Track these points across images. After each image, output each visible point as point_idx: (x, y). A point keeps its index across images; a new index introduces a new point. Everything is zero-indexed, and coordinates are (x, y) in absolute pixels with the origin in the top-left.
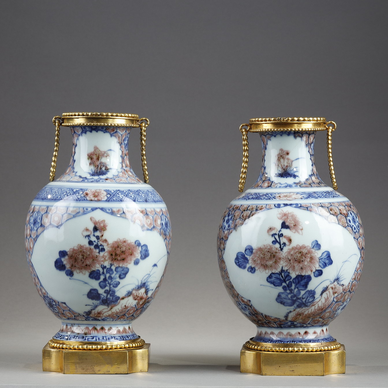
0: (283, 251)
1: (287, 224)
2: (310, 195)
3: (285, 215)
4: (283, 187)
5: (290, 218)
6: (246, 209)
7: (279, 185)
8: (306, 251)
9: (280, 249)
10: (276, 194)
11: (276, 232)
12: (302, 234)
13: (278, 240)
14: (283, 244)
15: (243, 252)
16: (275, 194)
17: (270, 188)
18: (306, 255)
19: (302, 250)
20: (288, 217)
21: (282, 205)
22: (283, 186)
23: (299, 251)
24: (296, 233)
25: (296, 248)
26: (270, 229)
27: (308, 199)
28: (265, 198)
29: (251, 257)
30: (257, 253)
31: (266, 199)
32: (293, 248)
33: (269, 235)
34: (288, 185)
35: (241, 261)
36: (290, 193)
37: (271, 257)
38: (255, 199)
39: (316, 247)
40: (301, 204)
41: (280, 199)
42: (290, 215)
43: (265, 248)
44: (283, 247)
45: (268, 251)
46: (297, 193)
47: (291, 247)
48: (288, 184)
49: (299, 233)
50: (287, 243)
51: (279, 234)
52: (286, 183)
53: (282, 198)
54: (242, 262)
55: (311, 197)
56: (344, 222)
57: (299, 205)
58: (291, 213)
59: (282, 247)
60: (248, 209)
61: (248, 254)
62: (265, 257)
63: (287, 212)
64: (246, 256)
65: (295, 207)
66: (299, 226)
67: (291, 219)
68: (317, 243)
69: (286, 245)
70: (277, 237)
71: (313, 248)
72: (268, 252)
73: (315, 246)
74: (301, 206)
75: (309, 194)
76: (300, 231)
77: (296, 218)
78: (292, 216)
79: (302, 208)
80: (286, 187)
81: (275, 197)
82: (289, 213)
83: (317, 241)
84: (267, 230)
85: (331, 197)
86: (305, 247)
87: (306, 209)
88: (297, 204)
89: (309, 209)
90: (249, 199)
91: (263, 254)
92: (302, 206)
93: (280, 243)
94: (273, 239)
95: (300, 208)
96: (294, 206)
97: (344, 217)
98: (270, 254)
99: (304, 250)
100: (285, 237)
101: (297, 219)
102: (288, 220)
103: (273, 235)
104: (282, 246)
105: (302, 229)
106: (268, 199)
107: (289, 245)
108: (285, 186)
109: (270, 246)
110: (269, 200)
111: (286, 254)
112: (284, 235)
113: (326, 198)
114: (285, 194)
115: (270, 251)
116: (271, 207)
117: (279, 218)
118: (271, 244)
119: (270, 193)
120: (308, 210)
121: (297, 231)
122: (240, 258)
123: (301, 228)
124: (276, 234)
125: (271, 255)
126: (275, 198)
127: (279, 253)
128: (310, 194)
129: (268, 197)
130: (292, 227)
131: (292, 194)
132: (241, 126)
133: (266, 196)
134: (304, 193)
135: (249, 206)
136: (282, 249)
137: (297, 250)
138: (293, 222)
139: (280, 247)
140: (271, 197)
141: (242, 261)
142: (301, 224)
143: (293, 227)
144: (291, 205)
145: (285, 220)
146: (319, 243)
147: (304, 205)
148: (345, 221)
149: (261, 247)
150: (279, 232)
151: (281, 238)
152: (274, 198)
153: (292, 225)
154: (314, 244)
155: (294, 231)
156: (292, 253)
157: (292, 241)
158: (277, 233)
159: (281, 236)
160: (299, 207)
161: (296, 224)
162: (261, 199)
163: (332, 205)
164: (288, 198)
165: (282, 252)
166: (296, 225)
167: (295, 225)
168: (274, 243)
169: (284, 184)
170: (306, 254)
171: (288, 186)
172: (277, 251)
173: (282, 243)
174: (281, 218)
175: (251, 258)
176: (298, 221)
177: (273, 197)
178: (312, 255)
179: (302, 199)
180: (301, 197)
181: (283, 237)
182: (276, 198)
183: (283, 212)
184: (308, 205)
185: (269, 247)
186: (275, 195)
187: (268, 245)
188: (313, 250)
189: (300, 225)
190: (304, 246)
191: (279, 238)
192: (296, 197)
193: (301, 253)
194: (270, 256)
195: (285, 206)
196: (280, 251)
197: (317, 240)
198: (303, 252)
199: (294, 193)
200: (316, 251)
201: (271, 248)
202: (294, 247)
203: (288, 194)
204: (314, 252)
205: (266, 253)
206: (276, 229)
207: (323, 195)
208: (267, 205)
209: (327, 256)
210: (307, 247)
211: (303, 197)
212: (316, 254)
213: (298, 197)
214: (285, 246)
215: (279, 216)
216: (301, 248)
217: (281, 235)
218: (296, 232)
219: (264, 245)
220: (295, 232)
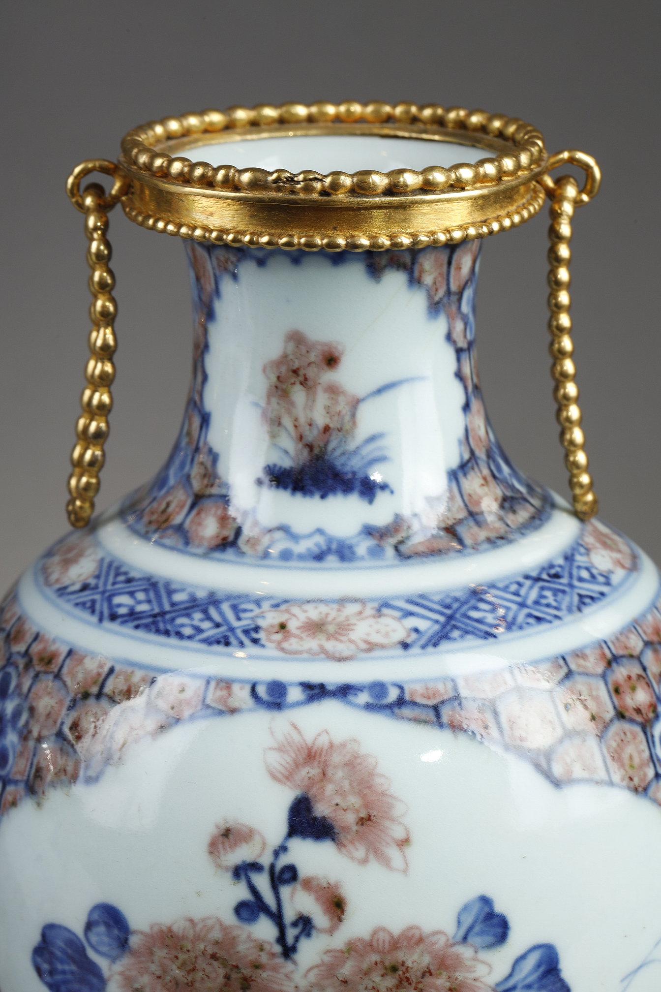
0: (295, 963)
1: (321, 809)
2: (450, 618)
3: (311, 755)
4: (301, 557)
5: (340, 774)
6: (95, 690)
7: (281, 544)
8: (426, 960)
9: (278, 949)
10: (266, 605)
11: (260, 855)
12: (405, 871)
13: (268, 897)
14: (295, 924)
15: (77, 926)
16: (258, 603)
17: (230, 554)
18: (428, 980)
19: (400, 956)
20: (330, 772)
21: (295, 694)
22: (301, 548)
23: (387, 963)
24: (374, 868)
25: (370, 946)
26: (227, 833)
27: (445, 646)
28: (199, 630)
29: (118, 967)
30: (151, 953)
31: (209, 642)
32: (352, 949)
33: (219, 866)
34: (334, 546)
35: (64, 972)
36: (343, 601)
37: (226, 985)
38: (147, 627)
39: (482, 933)
40: (401, 688)
41: (283, 650)
42: (336, 759)
43: (197, 938)
44: (297, 939)
45: (210, 951)
46: (384, 605)
47: (339, 940)
48: (330, 540)
49: (386, 861)
50: (320, 919)
51: (272, 867)
52: (320, 531)
53: (293, 644)
54: (69, 976)
55: (456, 634)
56: (636, 761)
57: (393, 695)
58: (343, 745)
59: (290, 940)
60: (108, 689)
61: (104, 949)
62: (197, 985)
63: (323, 741)
64: (92, 954)
65: (369, 707)
66: (387, 823)
67: (346, 784)
68: (486, 909)
69: (314, 933)
70: (262, 882)
71: (465, 938)
72: (214, 957)
73: (477, 929)
74: (401, 702)
75: (448, 607)
76: (393, 853)
77: (371, 774)
78: (352, 764)
79: (406, 711)
80: (319, 557)
81: (257, 629)
82: (331, 745)
83: (485, 901)
84: (205, 840)
85: (570, 610)
86: (421, 940)
87: (431, 715)
88: (378, 688)
89: (445, 719)
90: (113, 617)
91: (184, 964)
92: (407, 697)
93: (277, 918)
94: (241, 893)
95: (396, 710)
96: (364, 698)
97: (638, 730)
98: (222, 972)
99: (415, 957)
100: (308, 884)
101: (378, 780)
102: (330, 788)
103: (243, 871)
104: (291, 933)
105: (404, 843)
106: (218, 642)
107: (331, 931)
108: (316, 550)
109: (225, 929)
110: (220, 648)
111: (312, 977)
112: (304, 871)
113: (544, 626)
114: (314, 613)
115: (221, 953)
116: (234, 703)
117: (274, 777)
118: (230, 919)
119: (229, 598)
120: (441, 725)
121: (376, 852)
122: (58, 953)
123: (398, 833)
124: (255, 867)
125: (227, 977)
126: (255, 641)
127: (275, 969)
128: (455, 605)
129: (218, 625)
130: (346, 829)
131: (352, 609)
132: (77, 170)
133: (209, 618)
134: (419, 601)
135: (112, 671)
136: (288, 951)
137: (375, 957)
138: (354, 800)
139: (281, 939)
140: (232, 629)
141: (72, 973)
142: (398, 810)
143: (355, 828)
144: (345, 691)
145: (309, 787)
146: (500, 907)
147: (419, 688)
148: (640, 752)
149: (175, 928)
150: (277, 854)
151: (285, 891)
152: (252, 635)
153: (350, 819)
154: (468, 920)
155: (360, 852)
156: (347, 970)
157: (351, 908)
158: (266, 860)
159: (287, 882)
160: (390, 707)
161: (374, 813)
162: (180, 635)
163: (573, 667)
164: (330, 645)
165: (289, 966)
166: (369, 818)
167: (365, 821)
168: (245, 914)
169: (310, 536)
170: (428, 972)
171: (329, 551)
172: (264, 959)
173: (289, 915)
174: (287, 777)
175: (122, 974)
176: (383, 794)
177: (246, 632)
178: (460, 975)
179: (405, 646)
180: (399, 630)
181: (298, 886)
182: (261, 635)
183: (296, 737)
184: (441, 687)
185: (216, 934)
186: (257, 611)
187: (210, 922)
188: (466, 952)
189: (393, 820)
190: (417, 935)
191: (275, 887)
192: (376, 638)
193: (394, 969)
194: (221, 980)
195: (311, 699)
196: (280, 960)
197: (489, 894)
198: (409, 963)
199: (361, 601)
200: (484, 955)
201: (228, 941)
202: (360, 940)
203: (330, 612)
204: (469, 963)
205: (201, 963)
206: (257, 839)
207: (522, 605)
208: (208, 682)
209: (542, 969)
210: (434, 939)
211: (414, 636)
212: (481, 971)
213: (387, 635)
214: (309, 935)
215: (277, 761)
216: (395, 944)
217: (287, 876)
218: (371, 856)
219: (191, 921)
220: (364, 861)
